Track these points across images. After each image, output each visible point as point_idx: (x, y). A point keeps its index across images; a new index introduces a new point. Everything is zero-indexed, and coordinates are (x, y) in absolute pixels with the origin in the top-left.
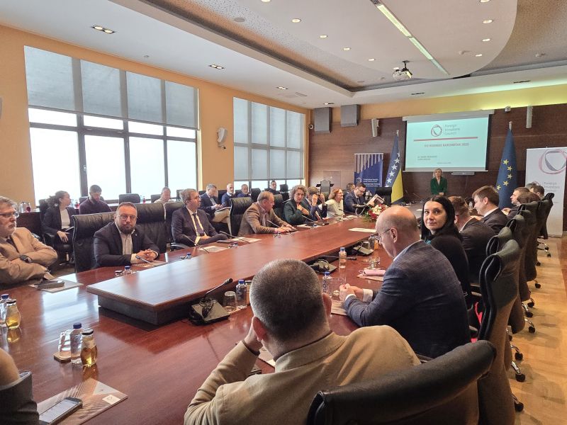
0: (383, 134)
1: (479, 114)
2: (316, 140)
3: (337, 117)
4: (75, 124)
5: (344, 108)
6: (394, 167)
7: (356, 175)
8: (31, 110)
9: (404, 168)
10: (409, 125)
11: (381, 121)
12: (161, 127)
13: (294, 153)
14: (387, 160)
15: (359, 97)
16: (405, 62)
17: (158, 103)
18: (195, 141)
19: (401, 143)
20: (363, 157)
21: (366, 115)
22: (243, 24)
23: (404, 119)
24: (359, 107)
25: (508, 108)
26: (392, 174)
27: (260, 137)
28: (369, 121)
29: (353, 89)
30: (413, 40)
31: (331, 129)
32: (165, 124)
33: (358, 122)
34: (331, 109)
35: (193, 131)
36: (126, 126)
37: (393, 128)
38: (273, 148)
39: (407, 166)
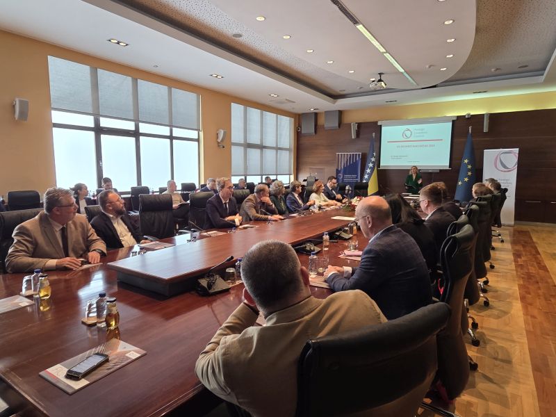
0: (361, 136)
1: (444, 120)
2: (304, 141)
3: (321, 121)
4: (92, 125)
5: (327, 113)
6: (371, 165)
7: (338, 172)
8: (53, 112)
9: (379, 166)
10: (383, 128)
11: (359, 125)
12: (168, 128)
13: (284, 152)
14: (364, 159)
15: (341, 104)
16: (380, 74)
17: (166, 107)
18: (198, 140)
19: (376, 145)
20: (344, 156)
21: (347, 119)
22: (241, 39)
23: (379, 123)
24: (341, 113)
25: (468, 115)
26: (368, 171)
27: (255, 139)
28: (350, 125)
29: (335, 96)
30: (387, 55)
31: (316, 132)
32: (171, 126)
33: (339, 126)
34: (316, 114)
35: (196, 132)
36: (137, 127)
37: (370, 132)
38: (265, 147)
39: (382, 164)
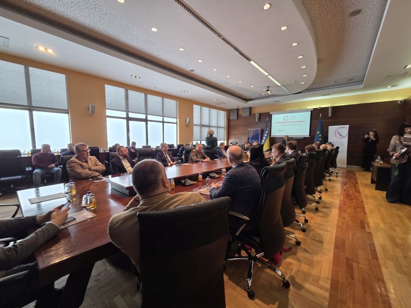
0: (261, 120)
1: (306, 110)
2: (231, 123)
3: (241, 113)
4: (125, 116)
5: (243, 109)
6: (266, 135)
7: (249, 139)
8: (107, 110)
9: (270, 135)
10: (273, 116)
11: (260, 114)
12: (162, 118)
13: (221, 129)
14: (262, 132)
15: (250, 104)
16: (268, 87)
17: (161, 107)
18: (176, 123)
19: (269, 124)
20: (252, 131)
21: (254, 111)
22: (194, 72)
23: (270, 113)
24: (250, 108)
25: (320, 107)
26: (264, 138)
27: (206, 122)
28: (255, 114)
29: (247, 100)
30: (270, 77)
31: (237, 118)
32: (163, 116)
33: (250, 115)
34: (238, 110)
35: (176, 119)
36: (146, 117)
37: (266, 118)
38: (211, 126)
39: (272, 135)
